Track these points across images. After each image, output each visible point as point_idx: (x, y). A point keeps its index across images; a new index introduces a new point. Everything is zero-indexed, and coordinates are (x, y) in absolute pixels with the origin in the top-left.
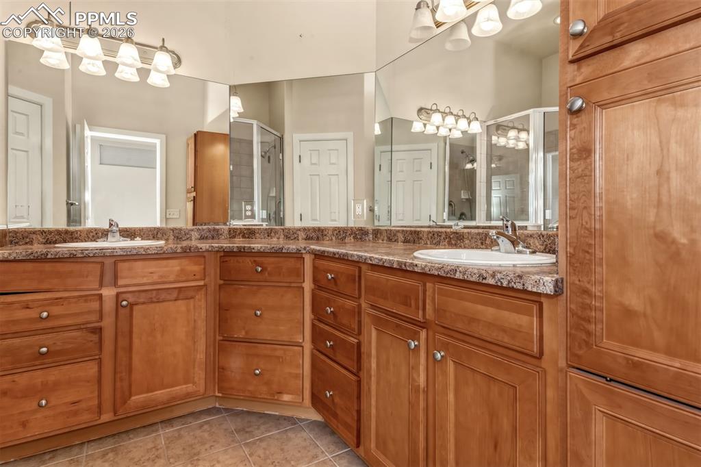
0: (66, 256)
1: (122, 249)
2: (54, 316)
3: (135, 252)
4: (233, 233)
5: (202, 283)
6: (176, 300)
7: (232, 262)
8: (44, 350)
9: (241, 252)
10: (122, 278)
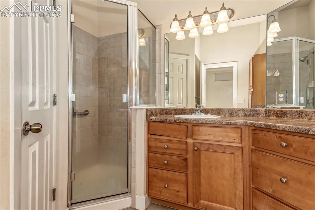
0: (173, 121)
1: (195, 120)
2: (170, 148)
3: (200, 122)
4: (268, 113)
5: (239, 145)
6: (223, 153)
7: (261, 134)
8: (166, 162)
9: (268, 129)
10: (196, 135)
